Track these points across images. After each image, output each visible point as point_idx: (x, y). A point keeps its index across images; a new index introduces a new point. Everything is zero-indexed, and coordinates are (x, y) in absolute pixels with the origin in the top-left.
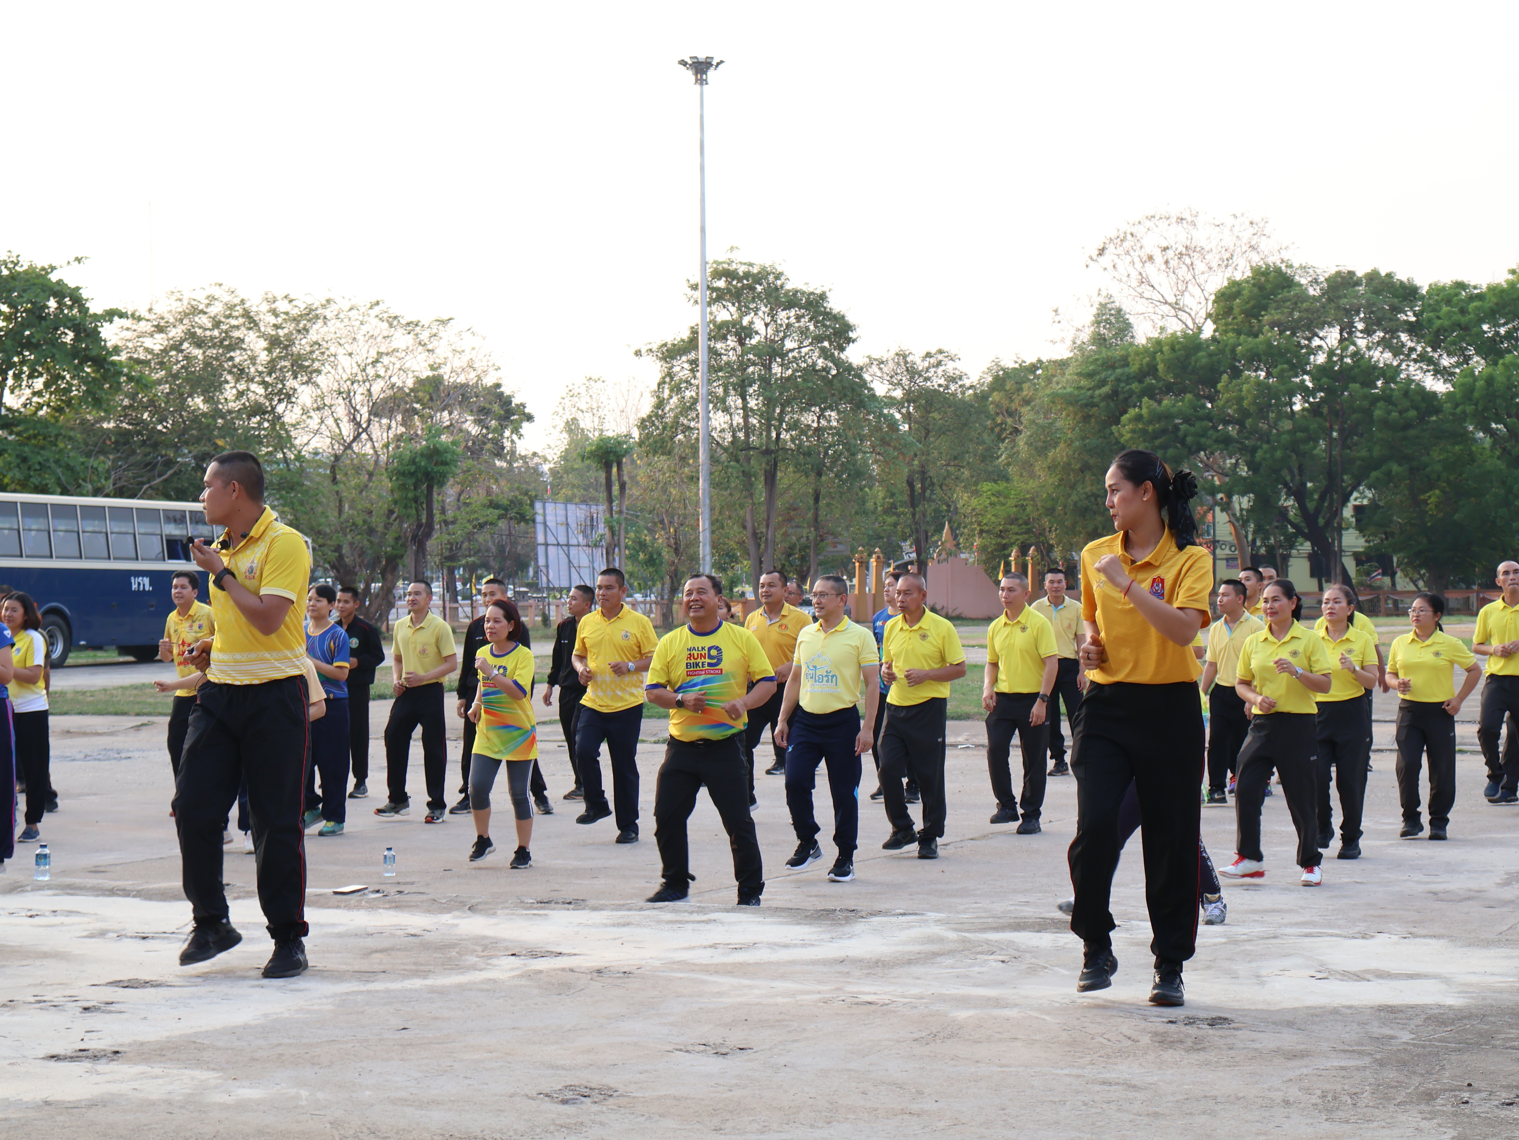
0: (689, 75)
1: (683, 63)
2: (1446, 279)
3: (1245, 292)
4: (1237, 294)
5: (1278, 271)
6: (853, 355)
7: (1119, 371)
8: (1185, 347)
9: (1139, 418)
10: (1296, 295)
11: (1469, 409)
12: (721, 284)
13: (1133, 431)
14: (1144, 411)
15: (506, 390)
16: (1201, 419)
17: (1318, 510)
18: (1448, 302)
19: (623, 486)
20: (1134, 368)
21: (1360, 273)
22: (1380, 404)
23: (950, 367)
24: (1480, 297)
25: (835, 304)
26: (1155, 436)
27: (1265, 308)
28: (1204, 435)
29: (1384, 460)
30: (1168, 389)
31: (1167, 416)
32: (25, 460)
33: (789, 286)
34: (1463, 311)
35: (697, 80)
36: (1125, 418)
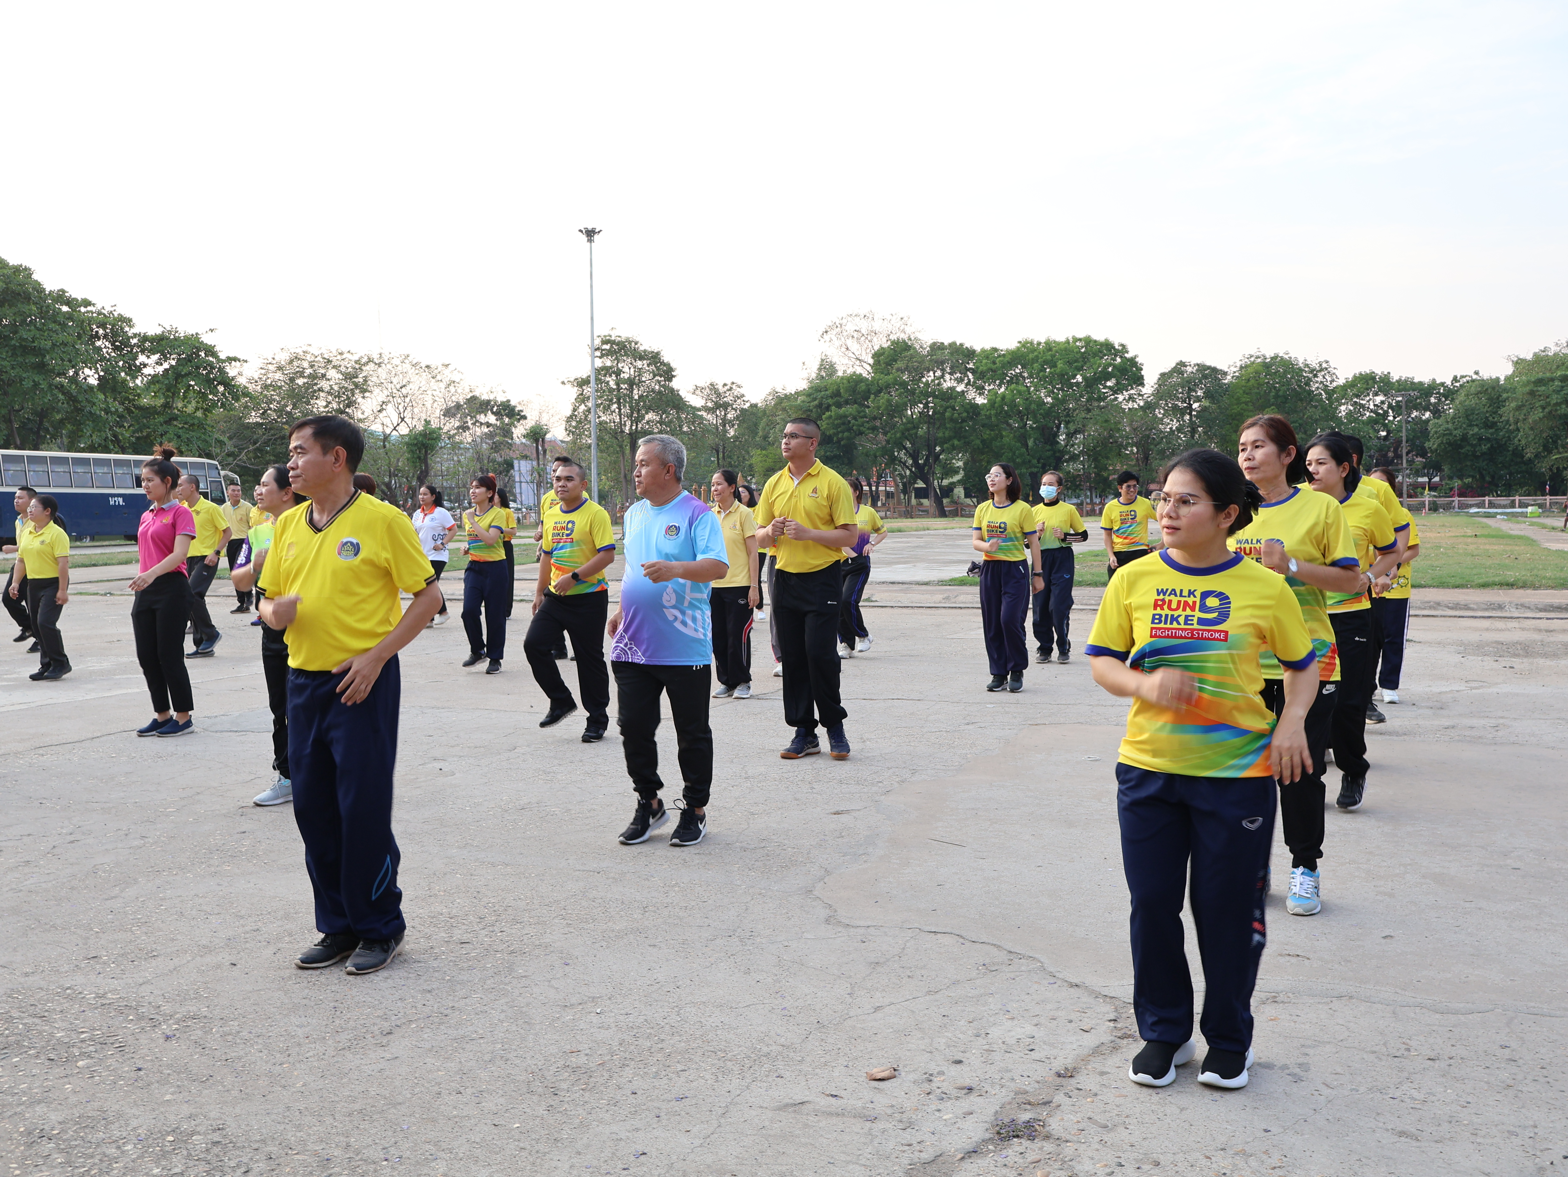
0: (584, 238)
2: (988, 347)
3: (887, 353)
4: (884, 353)
5: (904, 341)
6: (675, 384)
7: (823, 393)
8: (855, 380)
9: (830, 417)
10: (911, 354)
11: (993, 412)
12: (607, 347)
13: (828, 424)
14: (833, 414)
15: (513, 403)
16: (862, 417)
17: (925, 464)
18: (987, 358)
19: (545, 451)
20: (829, 392)
21: (946, 344)
22: (949, 410)
23: (737, 391)
24: (1004, 355)
25: (666, 358)
26: (838, 426)
27: (896, 361)
28: (862, 425)
29: (950, 439)
30: (847, 402)
31: (846, 416)
32: (179, 437)
33: (642, 348)
34: (994, 363)
36: (824, 417)
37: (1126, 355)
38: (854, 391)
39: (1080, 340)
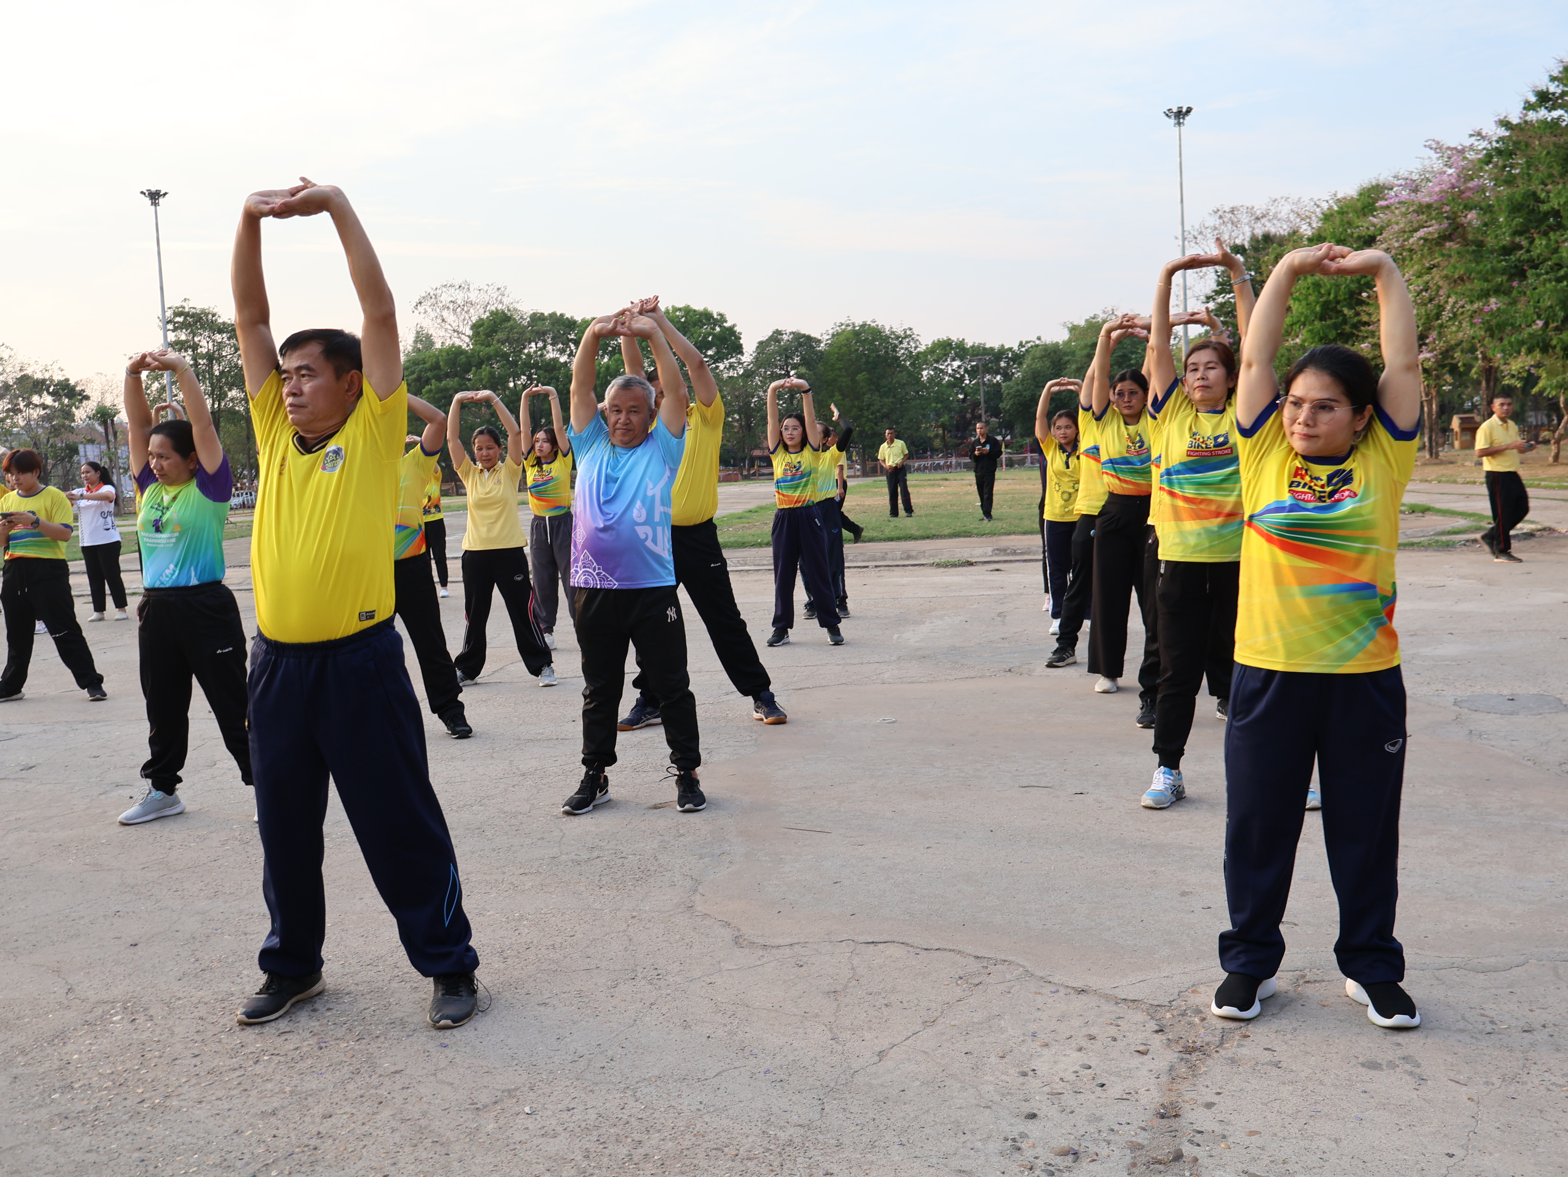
0: (148, 201)
1: (142, 193)
3: (486, 324)
4: (482, 325)
5: (503, 312)
7: (421, 366)
8: (454, 353)
9: (430, 391)
10: (511, 325)
12: (180, 319)
14: (433, 387)
15: (72, 382)
19: (115, 434)
20: (427, 365)
21: (546, 314)
27: (496, 332)
30: (447, 375)
31: (447, 390)
33: (220, 321)
35: (152, 204)
36: (424, 390)
37: (725, 324)
38: (454, 364)
39: (680, 310)
